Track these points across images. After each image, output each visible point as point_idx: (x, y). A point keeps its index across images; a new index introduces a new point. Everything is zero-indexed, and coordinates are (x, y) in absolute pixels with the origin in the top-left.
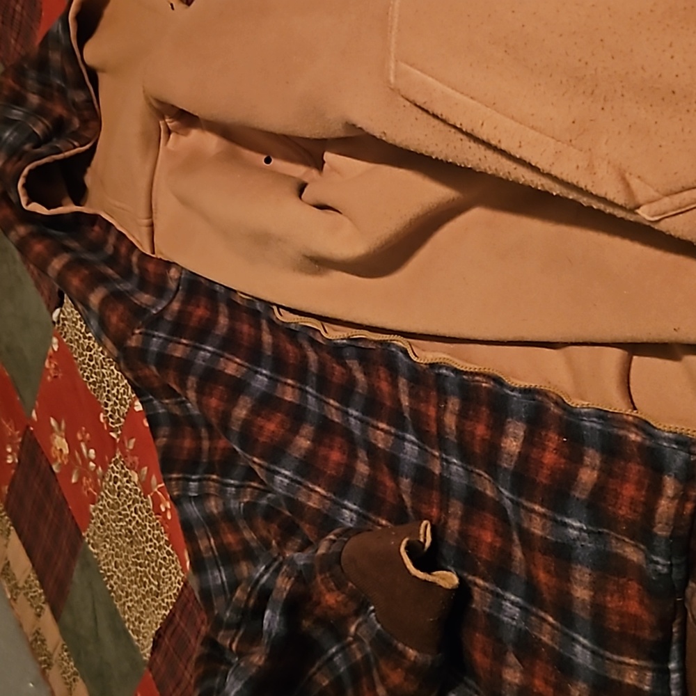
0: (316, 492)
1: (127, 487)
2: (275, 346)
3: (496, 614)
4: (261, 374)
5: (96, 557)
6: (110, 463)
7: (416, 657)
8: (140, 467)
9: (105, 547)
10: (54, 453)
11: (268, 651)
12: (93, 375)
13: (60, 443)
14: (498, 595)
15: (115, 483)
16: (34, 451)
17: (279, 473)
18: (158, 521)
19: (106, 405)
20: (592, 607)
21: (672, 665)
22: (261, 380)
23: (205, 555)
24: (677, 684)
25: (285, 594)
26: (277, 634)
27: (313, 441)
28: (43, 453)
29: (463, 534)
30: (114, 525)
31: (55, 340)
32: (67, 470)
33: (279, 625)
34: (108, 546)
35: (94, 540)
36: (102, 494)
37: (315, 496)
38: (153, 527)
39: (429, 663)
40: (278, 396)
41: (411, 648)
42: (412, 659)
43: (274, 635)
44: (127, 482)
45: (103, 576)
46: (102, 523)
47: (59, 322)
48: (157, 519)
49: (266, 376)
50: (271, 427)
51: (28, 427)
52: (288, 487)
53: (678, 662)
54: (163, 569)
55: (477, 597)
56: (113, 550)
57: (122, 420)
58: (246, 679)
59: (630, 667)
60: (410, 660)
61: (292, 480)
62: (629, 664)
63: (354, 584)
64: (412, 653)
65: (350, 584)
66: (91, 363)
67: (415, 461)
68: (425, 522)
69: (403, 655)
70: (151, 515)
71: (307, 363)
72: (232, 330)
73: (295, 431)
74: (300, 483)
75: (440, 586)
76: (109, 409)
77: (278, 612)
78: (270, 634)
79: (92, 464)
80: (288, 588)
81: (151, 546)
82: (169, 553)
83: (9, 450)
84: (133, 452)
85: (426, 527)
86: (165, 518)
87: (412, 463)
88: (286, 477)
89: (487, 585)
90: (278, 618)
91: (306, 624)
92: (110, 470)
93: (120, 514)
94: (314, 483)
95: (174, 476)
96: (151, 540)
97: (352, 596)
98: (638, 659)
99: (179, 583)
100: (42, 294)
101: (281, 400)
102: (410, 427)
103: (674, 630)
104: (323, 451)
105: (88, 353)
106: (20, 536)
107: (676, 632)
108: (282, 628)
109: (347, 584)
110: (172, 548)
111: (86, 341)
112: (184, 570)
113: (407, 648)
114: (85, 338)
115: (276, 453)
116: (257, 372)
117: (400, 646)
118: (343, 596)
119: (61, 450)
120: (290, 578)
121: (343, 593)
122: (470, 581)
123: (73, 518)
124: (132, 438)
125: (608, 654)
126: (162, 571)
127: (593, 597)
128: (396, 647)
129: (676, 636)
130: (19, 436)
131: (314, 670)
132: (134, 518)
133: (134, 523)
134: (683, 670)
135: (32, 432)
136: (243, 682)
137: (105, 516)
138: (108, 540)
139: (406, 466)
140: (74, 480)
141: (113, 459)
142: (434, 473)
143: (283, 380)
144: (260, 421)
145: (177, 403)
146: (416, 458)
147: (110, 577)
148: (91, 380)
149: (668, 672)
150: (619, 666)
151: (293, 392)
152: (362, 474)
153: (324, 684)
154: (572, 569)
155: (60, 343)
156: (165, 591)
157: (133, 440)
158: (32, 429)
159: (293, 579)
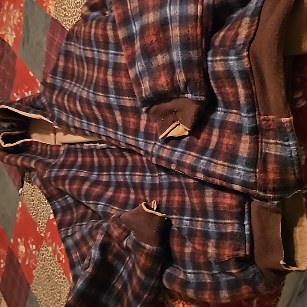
0: (114, 209)
1: (47, 256)
2: (99, 161)
3: (181, 226)
4: (94, 174)
5: (35, 295)
6: (41, 247)
7: (149, 248)
8: (52, 244)
9: (39, 288)
10: (20, 254)
11: (93, 265)
12: (35, 212)
13: (22, 248)
14: (181, 219)
15: (43, 256)
16: (12, 256)
17: (99, 204)
18: (59, 266)
19: (39, 222)
20: (213, 204)
21: (246, 223)
22: (94, 176)
23: (75, 261)
24: (248, 229)
25: (100, 241)
26: (97, 259)
27: (113, 192)
28: (15, 256)
29: (168, 201)
30: (42, 276)
31: (20, 203)
32: (24, 260)
33: (98, 255)
34: (40, 287)
35: (35, 287)
36: (38, 264)
37: (114, 210)
38: (57, 270)
39: (155, 250)
40: (101, 180)
41: (148, 244)
42: (148, 249)
43: (96, 259)
44: (48, 253)
45: (38, 302)
46: (38, 277)
47: (21, 194)
48: (59, 265)
49: (96, 174)
50: (97, 190)
51: (9, 247)
52: (103, 208)
53: (248, 221)
54: (62, 287)
55: (173, 223)
56: (42, 288)
57: (45, 226)
58: (85, 279)
59: (229, 225)
60: (147, 249)
61: (105, 205)
62: (229, 223)
63: (125, 224)
64: (148, 246)
65: (123, 225)
66: (34, 206)
67: (150, 182)
68: (154, 201)
69: (144, 248)
70: (56, 264)
71: (111, 163)
72: (83, 162)
73: (107, 190)
74: (108, 206)
75: (157, 215)
76: (40, 224)
77: (97, 249)
78: (94, 259)
79: (34, 252)
80: (101, 239)
81: (57, 279)
82: (64, 279)
83: (2, 261)
84: (50, 238)
85: (154, 202)
86: (62, 263)
87: (149, 184)
88: (102, 205)
89: (177, 217)
90: (97, 252)
91: (110, 257)
92: (41, 251)
93: (45, 269)
94: (114, 206)
95: (63, 229)
96: (57, 276)
97: (125, 230)
98: (231, 220)
99: (68, 290)
100: (16, 185)
101: (102, 181)
102: (148, 170)
103: (246, 208)
104: (117, 195)
105: (33, 202)
106: (5, 300)
107: (247, 208)
108: (99, 256)
109: (122, 225)
110: (65, 276)
111: (32, 197)
112: (70, 283)
113: (146, 245)
114: (32, 196)
115: (99, 198)
116: (92, 174)
117: (143, 244)
118: (121, 230)
119: (22, 252)
120: (102, 235)
121: (121, 229)
122: (171, 218)
123: (27, 280)
124: (49, 232)
125: (220, 221)
126: (61, 288)
127: (213, 200)
128: (141, 245)
129: (246, 210)
130: (6, 252)
131: (115, 281)
132: (50, 268)
133: (50, 271)
134: (250, 224)
135: (11, 248)
136: (83, 280)
137: (39, 274)
138: (40, 284)
139: (147, 186)
140: (27, 263)
141: (42, 246)
142: (157, 184)
143: (102, 174)
144: (93, 189)
145: (64, 200)
146: (150, 181)
147: (41, 302)
148: (34, 214)
149: (244, 225)
150: (224, 225)
151: (106, 177)
152: (132, 199)
153: (119, 288)
154: (205, 192)
155: (22, 203)
156: (62, 297)
157: (49, 233)
158: (11, 247)
159: (103, 235)
